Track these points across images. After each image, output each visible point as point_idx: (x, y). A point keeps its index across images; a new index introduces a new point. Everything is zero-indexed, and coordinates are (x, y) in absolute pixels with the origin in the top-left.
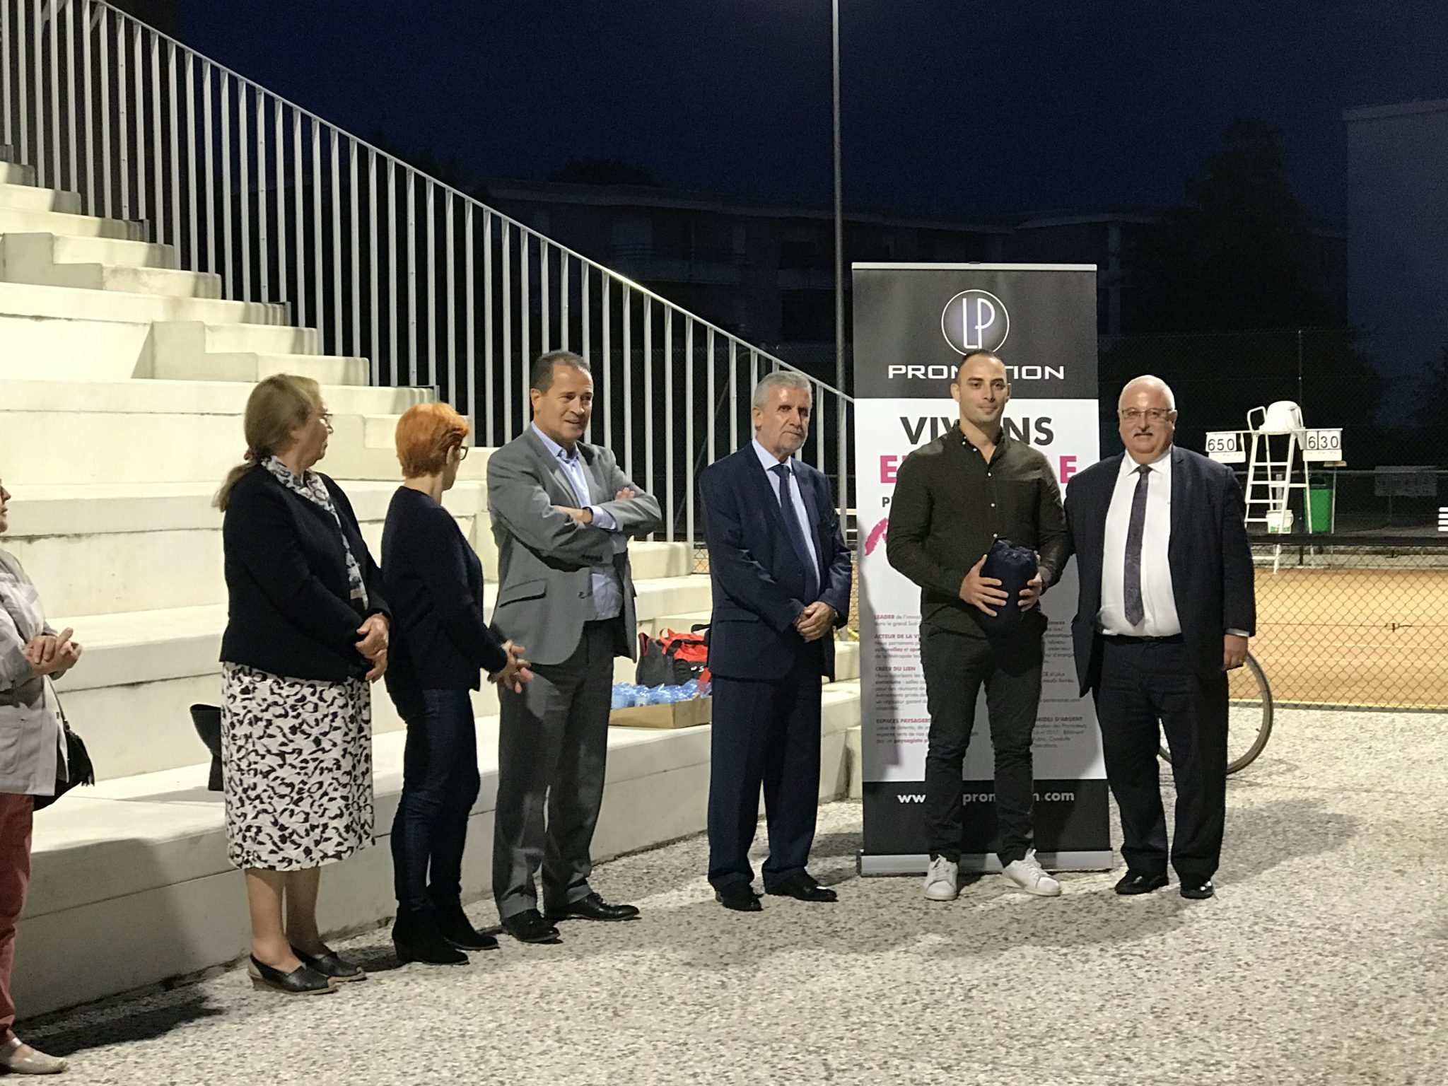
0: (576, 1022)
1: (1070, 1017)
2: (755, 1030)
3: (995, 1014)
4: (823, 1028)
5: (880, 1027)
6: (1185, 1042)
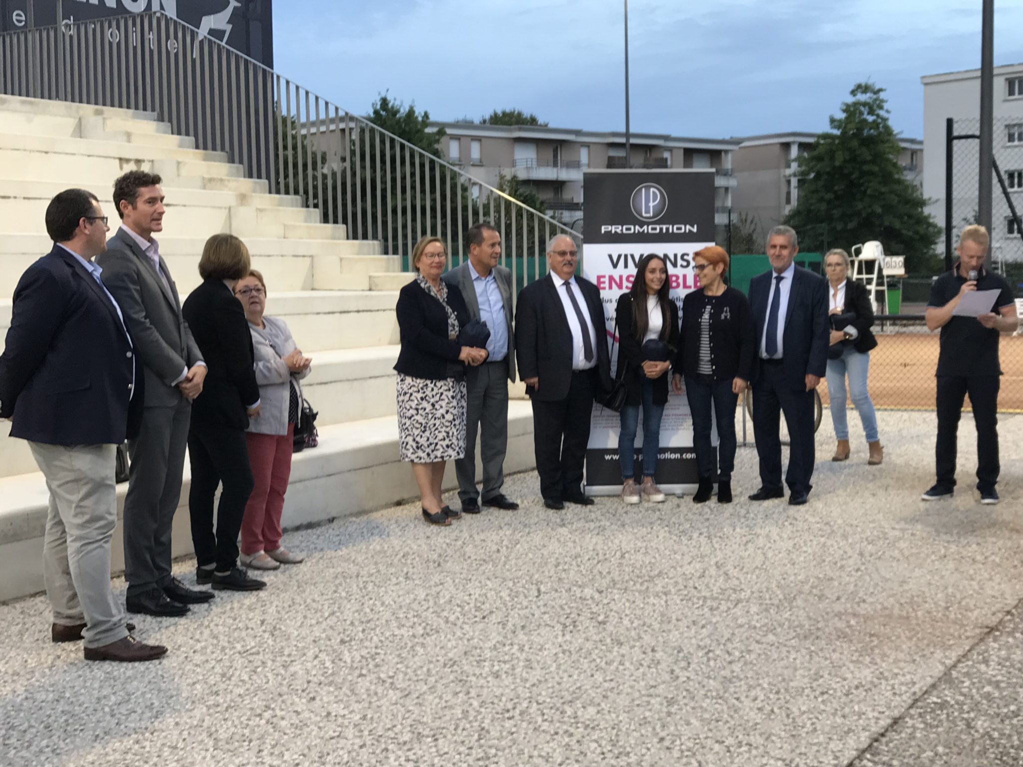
0: (418, 569)
3: (634, 566)
4: (543, 572)
5: (572, 571)
6: (728, 579)
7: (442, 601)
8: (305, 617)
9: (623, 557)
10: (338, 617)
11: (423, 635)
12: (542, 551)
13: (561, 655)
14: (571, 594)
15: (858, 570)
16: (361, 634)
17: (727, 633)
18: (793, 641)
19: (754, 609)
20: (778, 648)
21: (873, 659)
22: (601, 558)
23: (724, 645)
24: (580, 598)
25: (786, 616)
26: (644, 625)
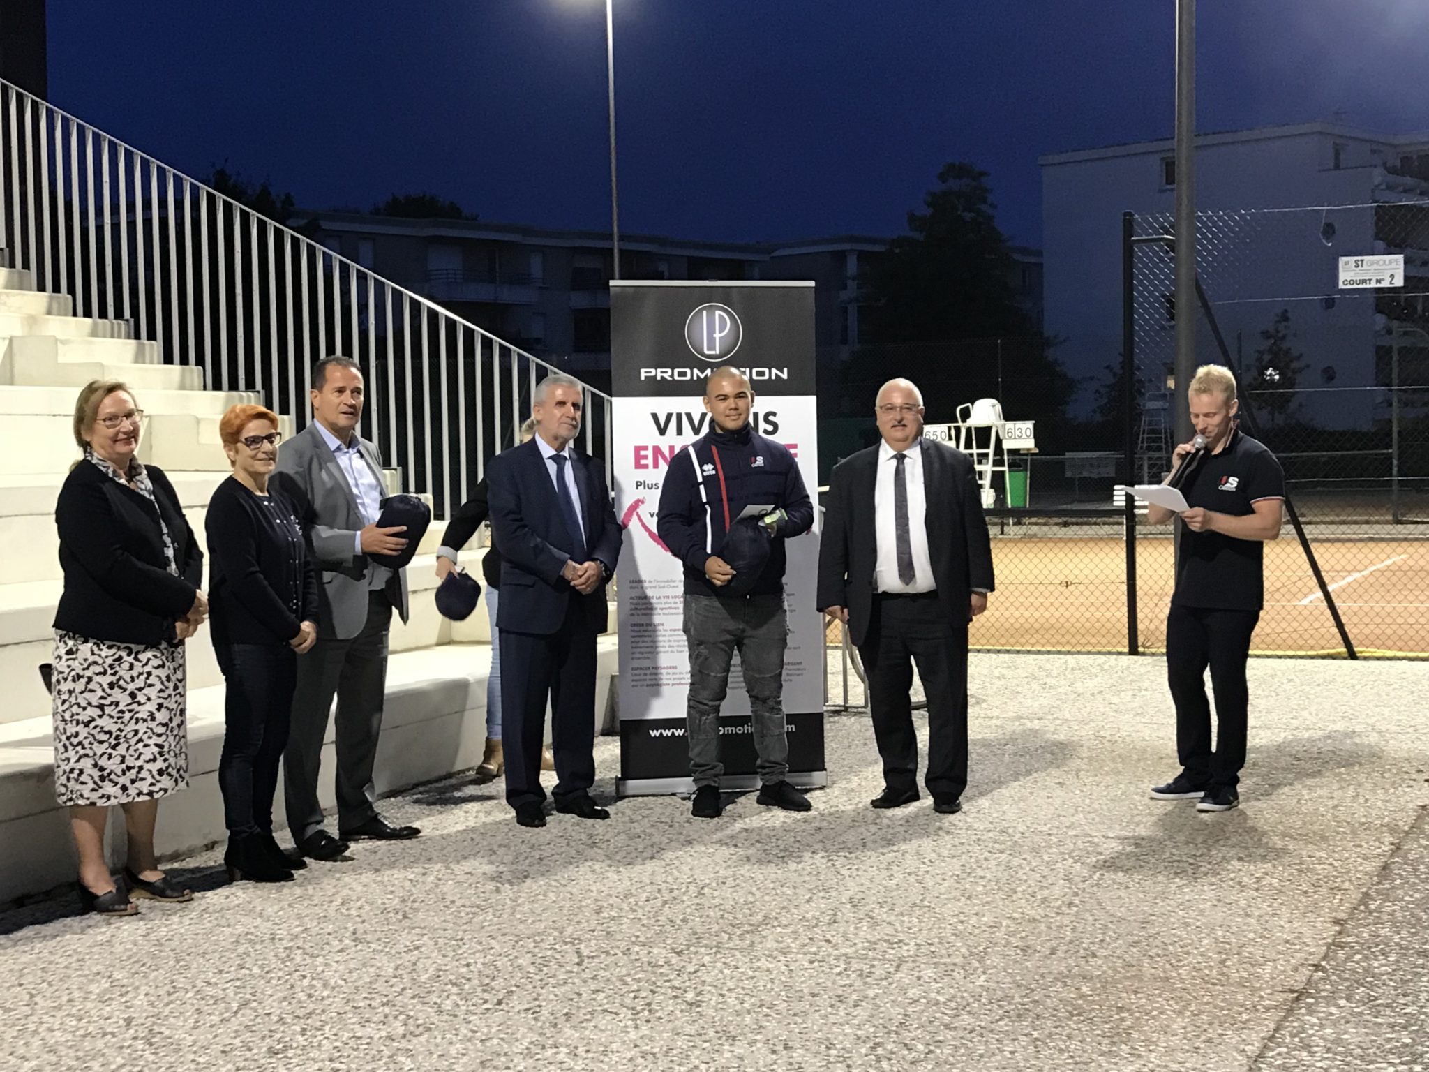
0: (371, 925)
1: (783, 908)
2: (521, 926)
3: (722, 907)
4: (578, 922)
5: (625, 920)
6: (874, 924)
7: (424, 978)
8: (199, 1011)
9: (700, 894)
10: (255, 1010)
11: (404, 1036)
12: (569, 889)
13: (640, 1061)
14: (633, 957)
15: (1070, 904)
16: (300, 1038)
17: (896, 1013)
18: (1001, 1023)
19: (928, 973)
20: (982, 1035)
21: (1133, 1048)
22: (667, 896)
23: (897, 1033)
24: (649, 963)
25: (981, 981)
26: (761, 1006)
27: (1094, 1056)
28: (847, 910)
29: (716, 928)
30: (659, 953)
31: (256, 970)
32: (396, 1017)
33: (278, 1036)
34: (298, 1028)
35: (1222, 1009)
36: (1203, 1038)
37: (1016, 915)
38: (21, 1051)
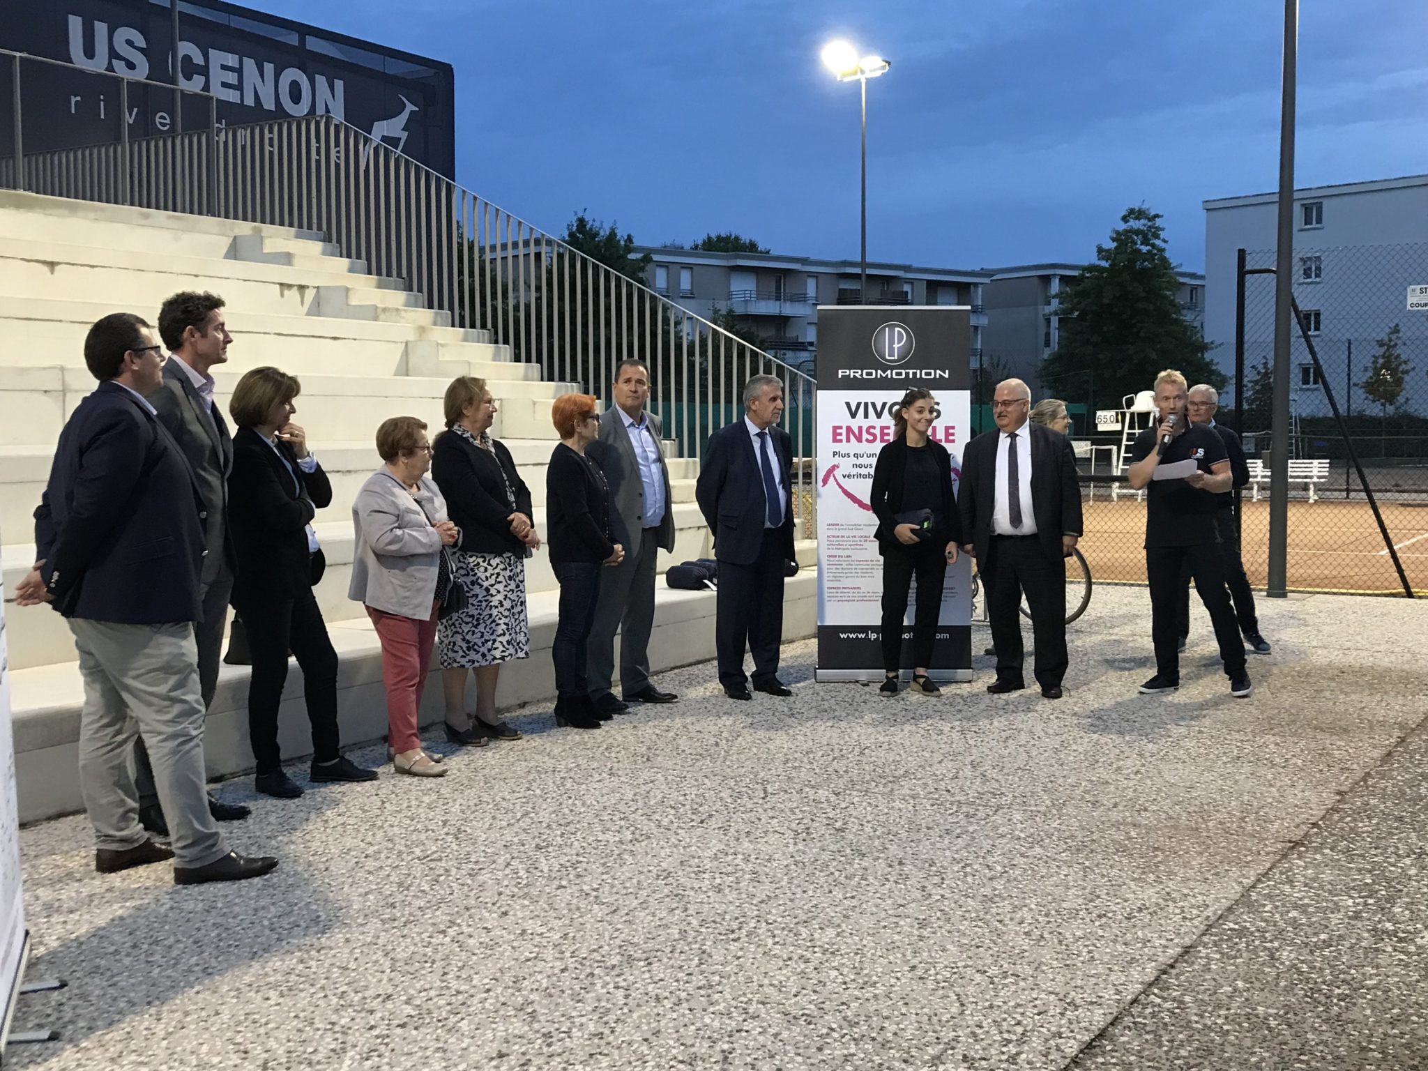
1: (920, 766)
2: (729, 770)
4: (770, 769)
6: (985, 780)
7: (652, 802)
8: (494, 818)
9: (862, 753)
10: (532, 818)
11: (631, 841)
12: (767, 745)
13: (793, 867)
14: (803, 795)
15: (1137, 773)
16: (559, 839)
17: (987, 844)
18: (1063, 855)
19: (1017, 816)
20: (1046, 862)
21: (1158, 877)
22: (837, 754)
23: (983, 858)
24: (814, 800)
25: (1055, 825)
26: (889, 834)
27: (1127, 881)
28: (968, 772)
29: (868, 777)
30: (823, 794)
31: (538, 792)
32: (628, 828)
33: (544, 837)
34: (559, 833)
35: (1234, 852)
36: (1212, 872)
37: (1094, 779)
38: (369, 839)
